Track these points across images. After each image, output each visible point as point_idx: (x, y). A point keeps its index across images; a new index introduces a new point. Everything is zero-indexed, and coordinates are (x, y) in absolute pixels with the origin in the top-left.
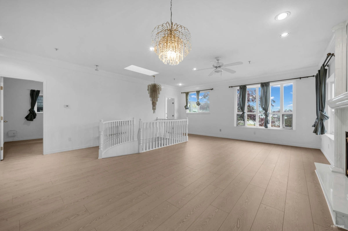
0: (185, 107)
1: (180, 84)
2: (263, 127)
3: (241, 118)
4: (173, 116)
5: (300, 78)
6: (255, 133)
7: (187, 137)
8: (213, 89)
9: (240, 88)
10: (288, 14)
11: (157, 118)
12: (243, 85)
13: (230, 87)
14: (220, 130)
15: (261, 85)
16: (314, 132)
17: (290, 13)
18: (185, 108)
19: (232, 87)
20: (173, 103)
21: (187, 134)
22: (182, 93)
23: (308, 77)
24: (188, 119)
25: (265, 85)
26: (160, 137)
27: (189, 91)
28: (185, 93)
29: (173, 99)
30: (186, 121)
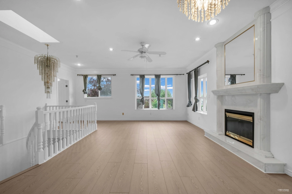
0: (83, 91)
1: (79, 65)
2: (157, 109)
3: (141, 102)
4: (67, 101)
5: (177, 75)
6: (151, 114)
7: (97, 124)
8: (115, 75)
9: (140, 77)
10: (217, 21)
11: (46, 104)
12: (142, 75)
13: (131, 75)
14: (123, 114)
15: (155, 77)
16: (192, 110)
17: (218, 20)
18: (83, 93)
19: (133, 75)
20: (67, 86)
21: (96, 122)
22: (78, 75)
23: (181, 74)
24: (96, 105)
25: (158, 76)
26: (52, 130)
27: (87, 74)
28: (82, 75)
29: (67, 81)
30: (95, 107)
